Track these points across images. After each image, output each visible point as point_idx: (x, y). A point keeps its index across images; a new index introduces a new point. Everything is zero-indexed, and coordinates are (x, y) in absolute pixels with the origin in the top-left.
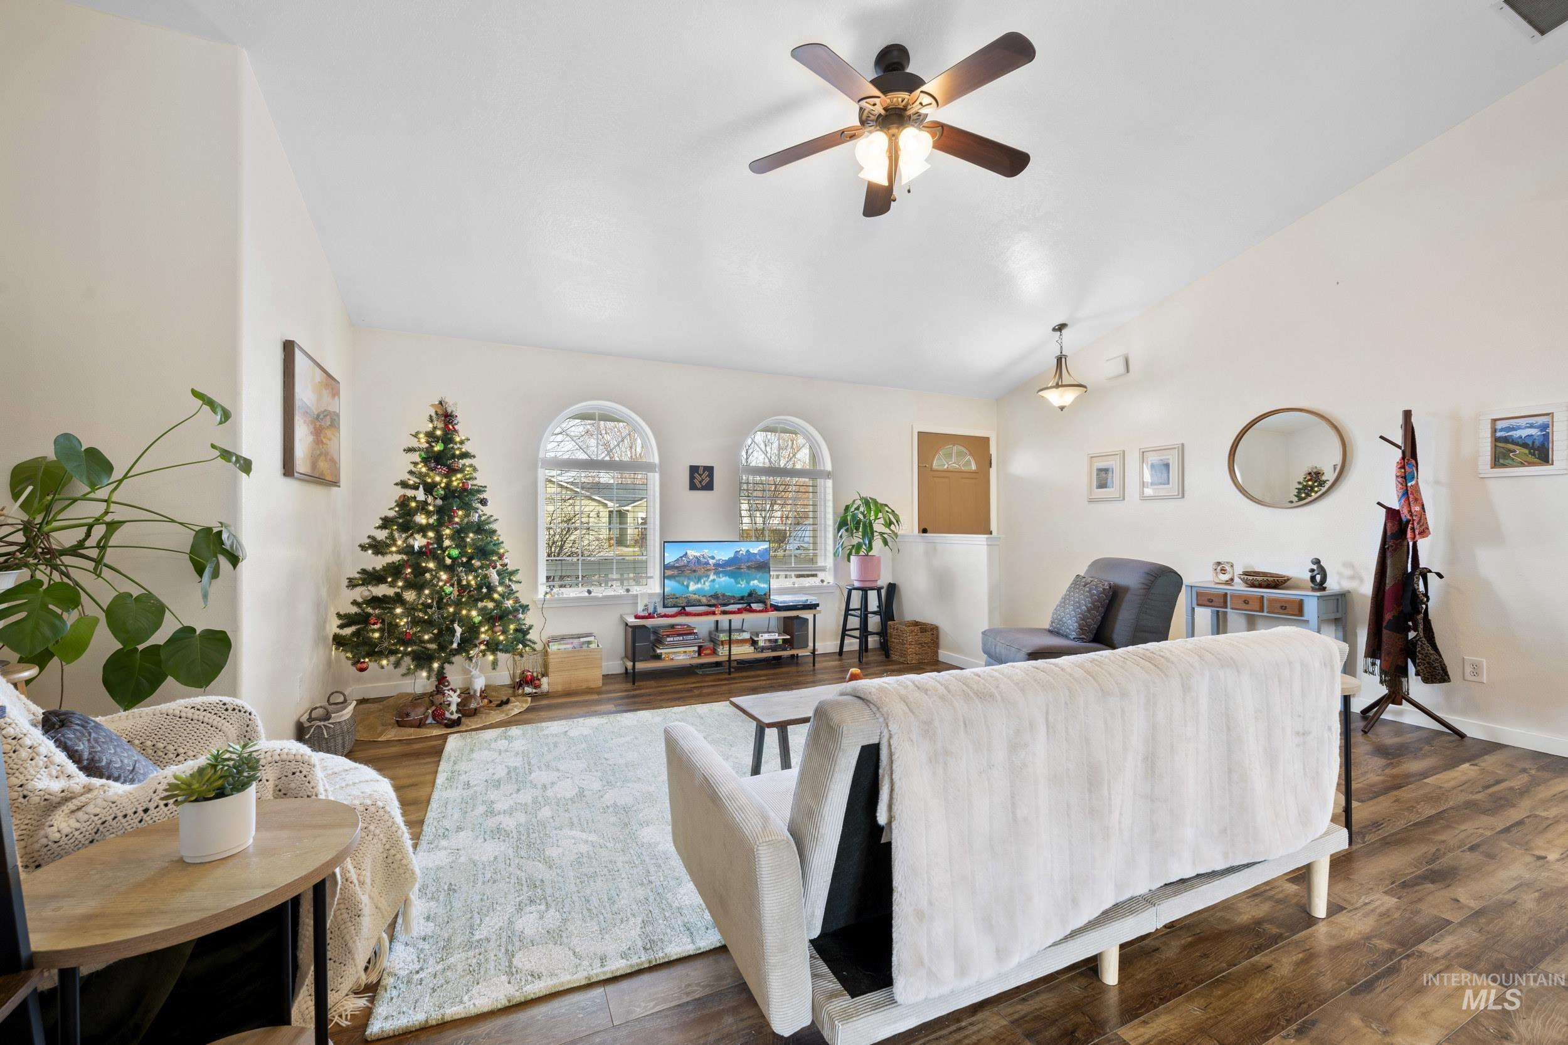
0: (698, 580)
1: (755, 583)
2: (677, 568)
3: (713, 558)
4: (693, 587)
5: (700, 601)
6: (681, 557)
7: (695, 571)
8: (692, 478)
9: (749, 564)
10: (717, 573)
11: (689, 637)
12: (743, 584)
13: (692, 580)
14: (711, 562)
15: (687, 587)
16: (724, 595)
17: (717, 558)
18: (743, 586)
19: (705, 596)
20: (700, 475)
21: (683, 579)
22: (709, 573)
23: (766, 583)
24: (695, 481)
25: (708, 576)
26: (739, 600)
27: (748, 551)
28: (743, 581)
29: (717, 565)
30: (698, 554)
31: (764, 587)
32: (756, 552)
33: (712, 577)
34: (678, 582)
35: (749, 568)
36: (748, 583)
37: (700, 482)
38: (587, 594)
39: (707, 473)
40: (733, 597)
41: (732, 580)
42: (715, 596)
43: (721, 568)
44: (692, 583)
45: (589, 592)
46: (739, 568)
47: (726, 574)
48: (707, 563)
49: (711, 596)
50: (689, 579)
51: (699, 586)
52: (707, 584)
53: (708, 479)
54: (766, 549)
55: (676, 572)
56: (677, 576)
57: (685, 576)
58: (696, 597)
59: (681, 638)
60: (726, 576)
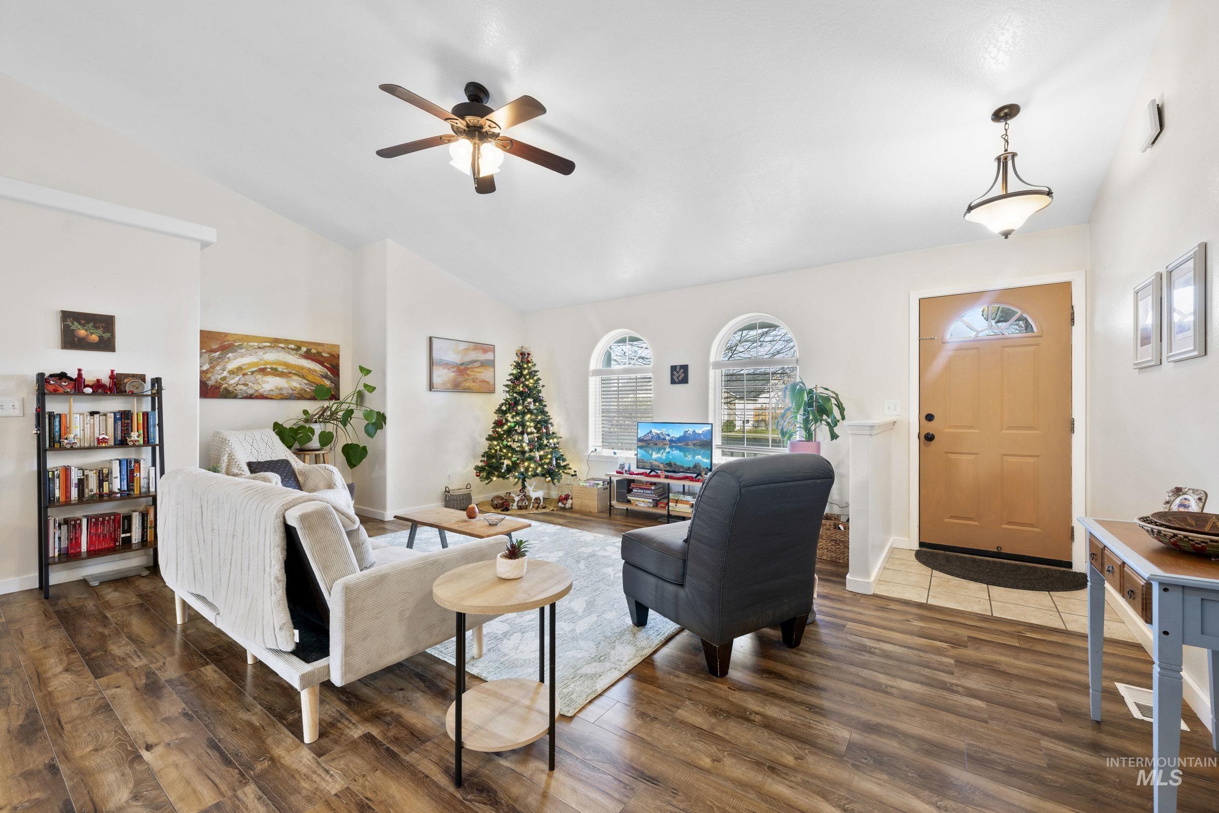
0: (658, 451)
1: (699, 457)
2: (645, 441)
3: (669, 435)
4: (655, 456)
5: (659, 466)
6: (648, 434)
7: (656, 444)
8: (672, 375)
9: (695, 442)
10: (671, 447)
11: (647, 491)
12: (690, 458)
13: (654, 451)
14: (667, 438)
15: (651, 455)
16: (675, 464)
17: (671, 436)
18: (690, 459)
19: (662, 463)
20: (678, 372)
21: (648, 449)
22: (665, 446)
23: (707, 458)
24: (674, 377)
25: (665, 449)
26: (686, 470)
27: (694, 431)
28: (689, 455)
29: (671, 441)
30: (658, 432)
31: (706, 463)
32: (700, 432)
33: (667, 450)
34: (646, 451)
35: (694, 445)
36: (694, 457)
37: (678, 378)
38: (613, 455)
39: (682, 370)
40: (682, 467)
41: (682, 453)
42: (669, 465)
43: (674, 443)
44: (654, 453)
45: (615, 453)
46: (687, 445)
47: (679, 449)
48: (664, 439)
49: (666, 464)
50: (652, 449)
51: (659, 455)
52: (664, 454)
53: (683, 375)
54: (709, 430)
55: (644, 444)
56: (645, 447)
57: (650, 448)
58: (656, 463)
59: (642, 491)
60: (677, 450)
